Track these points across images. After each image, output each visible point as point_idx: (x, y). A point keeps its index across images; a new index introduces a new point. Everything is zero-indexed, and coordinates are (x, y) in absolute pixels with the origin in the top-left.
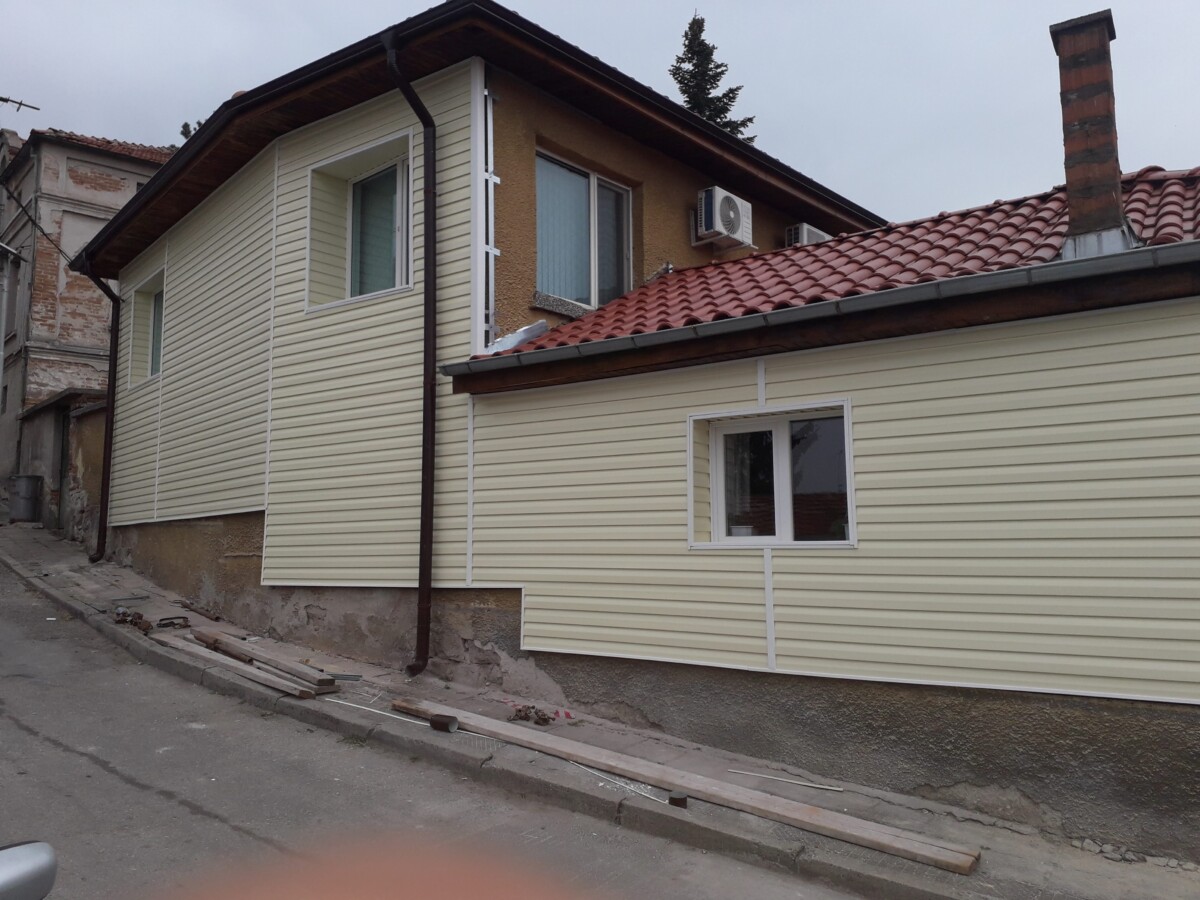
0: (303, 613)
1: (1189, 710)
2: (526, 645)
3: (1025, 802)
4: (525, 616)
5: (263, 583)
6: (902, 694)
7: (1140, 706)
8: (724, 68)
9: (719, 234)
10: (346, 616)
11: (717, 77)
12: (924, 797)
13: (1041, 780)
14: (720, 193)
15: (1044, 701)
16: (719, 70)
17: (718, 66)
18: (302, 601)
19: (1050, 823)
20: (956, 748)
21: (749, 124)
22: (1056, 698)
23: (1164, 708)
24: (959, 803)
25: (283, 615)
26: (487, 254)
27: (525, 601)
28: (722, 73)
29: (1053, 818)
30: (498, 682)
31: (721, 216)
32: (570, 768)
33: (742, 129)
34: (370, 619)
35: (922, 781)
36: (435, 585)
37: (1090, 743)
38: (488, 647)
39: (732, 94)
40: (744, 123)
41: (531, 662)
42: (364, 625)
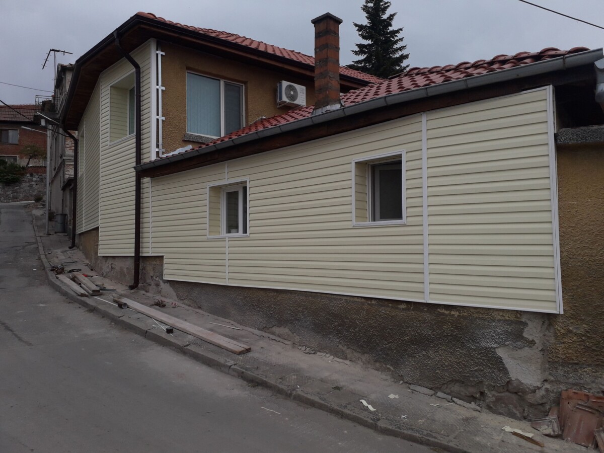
0: (110, 267)
1: (330, 296)
2: (166, 278)
3: (290, 333)
4: (165, 266)
5: (99, 255)
6: (261, 292)
7: (319, 295)
8: (389, 4)
9: (286, 102)
10: (121, 267)
11: (385, 9)
12: (265, 332)
13: (294, 324)
14: (285, 84)
15: (296, 293)
16: (387, 5)
17: (386, 3)
18: (110, 262)
19: (296, 340)
20: (274, 312)
21: (400, 31)
22: (299, 292)
23: (324, 295)
24: (273, 333)
25: (106, 267)
26: (158, 120)
27: (165, 261)
28: (388, 6)
29: (297, 339)
30: (160, 292)
31: (286, 94)
32: (150, 321)
33: (397, 34)
34: (127, 268)
35: (265, 325)
36: (141, 255)
37: (306, 309)
38: (157, 279)
39: (391, 17)
40: (397, 31)
41: (168, 285)
42: (125, 270)
